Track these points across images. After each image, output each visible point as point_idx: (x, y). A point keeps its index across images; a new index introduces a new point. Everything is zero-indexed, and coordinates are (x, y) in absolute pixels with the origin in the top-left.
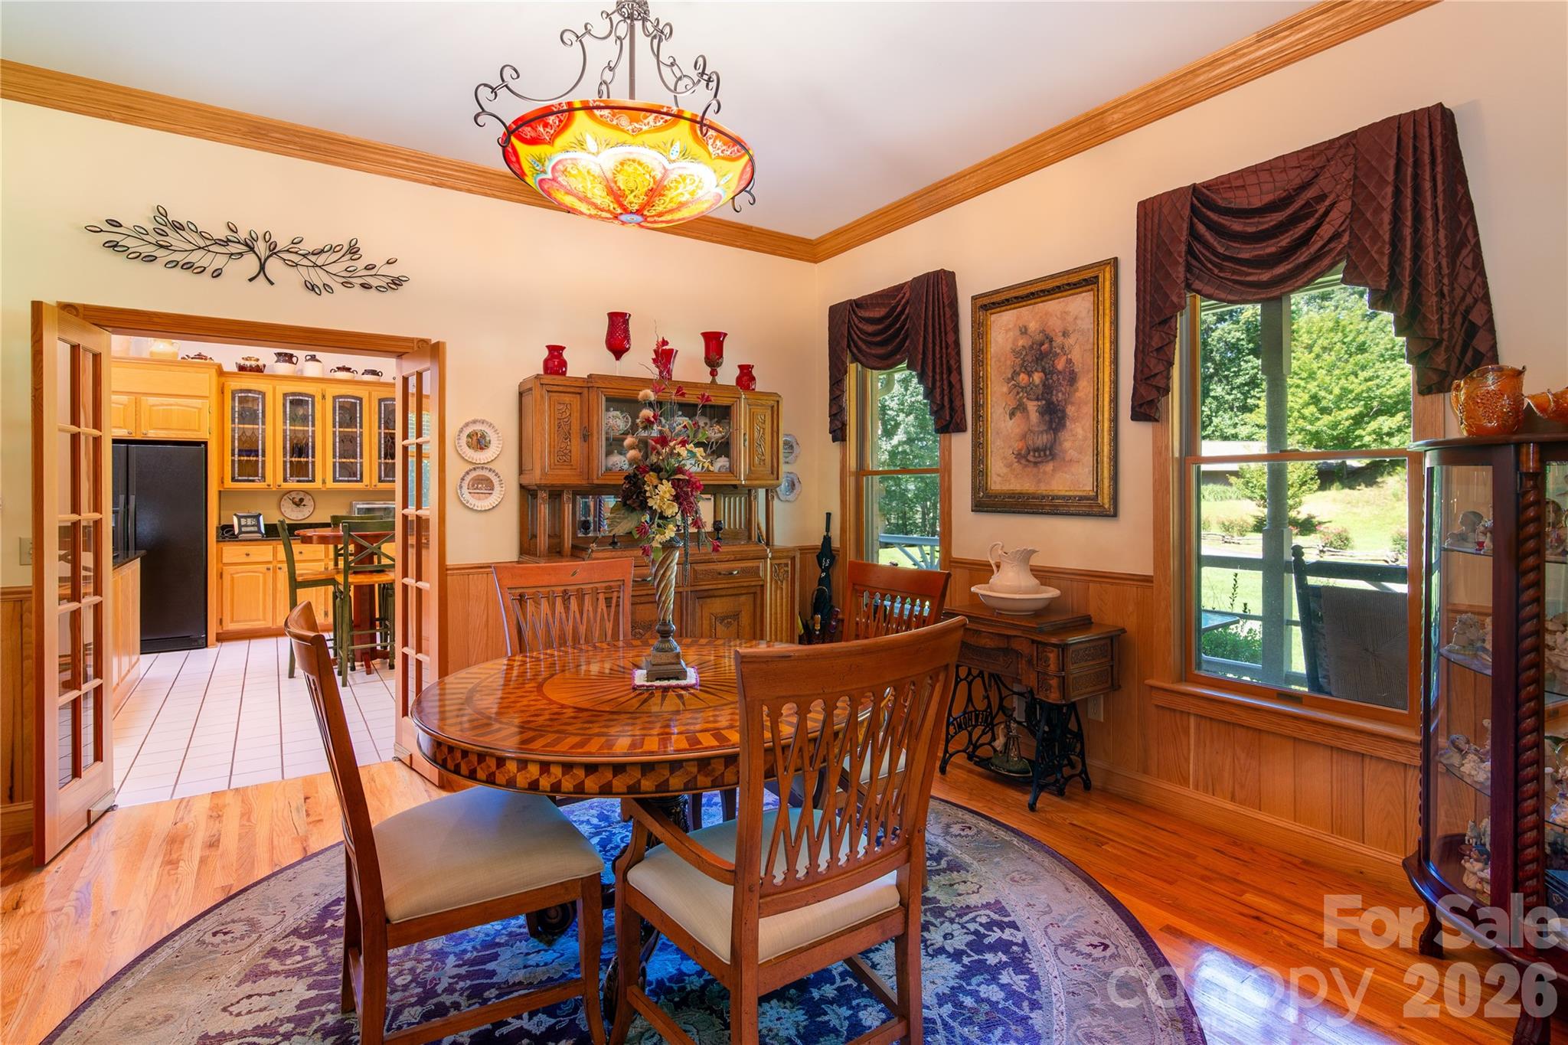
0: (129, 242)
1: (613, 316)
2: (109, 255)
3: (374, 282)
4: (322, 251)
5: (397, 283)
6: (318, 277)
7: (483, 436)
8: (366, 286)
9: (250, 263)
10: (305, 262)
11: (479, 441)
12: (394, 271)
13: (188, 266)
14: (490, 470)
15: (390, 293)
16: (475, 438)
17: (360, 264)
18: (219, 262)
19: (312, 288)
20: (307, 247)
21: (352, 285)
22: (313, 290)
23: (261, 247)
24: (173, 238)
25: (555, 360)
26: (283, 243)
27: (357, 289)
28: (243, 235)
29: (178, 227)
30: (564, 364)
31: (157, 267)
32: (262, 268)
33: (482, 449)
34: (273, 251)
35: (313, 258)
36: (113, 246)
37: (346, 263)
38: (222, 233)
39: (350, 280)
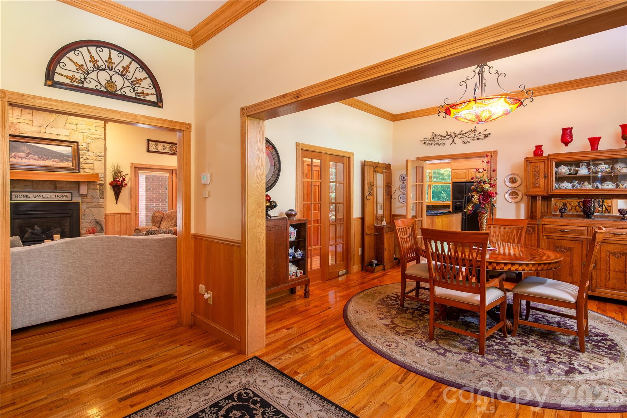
0: (428, 142)
1: (564, 130)
2: (425, 145)
3: (480, 137)
4: (467, 132)
5: (487, 136)
6: (466, 140)
7: (515, 179)
8: (478, 139)
9: (451, 139)
10: (463, 136)
11: (513, 180)
12: (486, 133)
13: (438, 144)
14: (517, 190)
15: (485, 139)
16: (512, 180)
17: (477, 133)
18: (444, 141)
19: (464, 143)
20: (463, 132)
21: (475, 139)
22: (465, 143)
23: (453, 136)
24: (436, 139)
25: (538, 150)
26: (458, 133)
27: (476, 140)
28: (449, 134)
29: (436, 136)
30: (542, 151)
31: (433, 146)
32: (453, 140)
33: (514, 183)
34: (456, 136)
35: (465, 135)
36: (425, 143)
37: (473, 134)
38: (444, 134)
39: (474, 138)
